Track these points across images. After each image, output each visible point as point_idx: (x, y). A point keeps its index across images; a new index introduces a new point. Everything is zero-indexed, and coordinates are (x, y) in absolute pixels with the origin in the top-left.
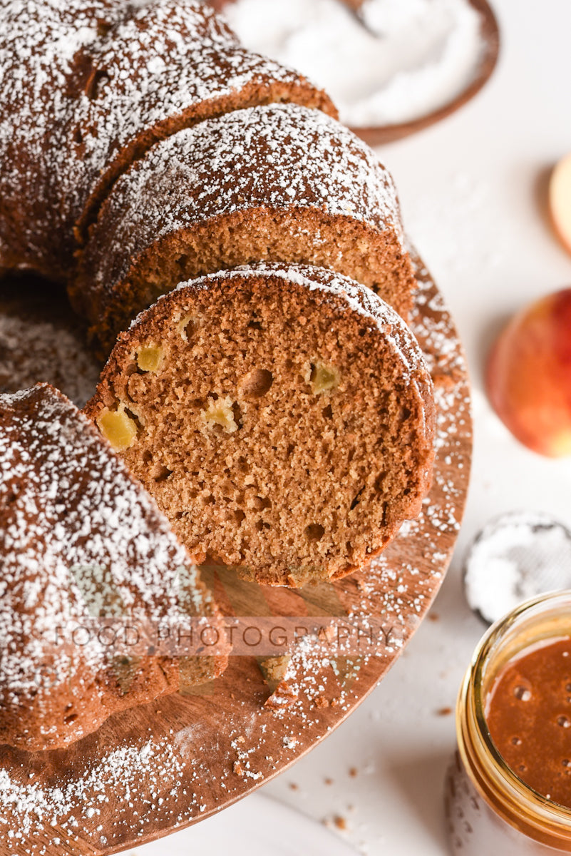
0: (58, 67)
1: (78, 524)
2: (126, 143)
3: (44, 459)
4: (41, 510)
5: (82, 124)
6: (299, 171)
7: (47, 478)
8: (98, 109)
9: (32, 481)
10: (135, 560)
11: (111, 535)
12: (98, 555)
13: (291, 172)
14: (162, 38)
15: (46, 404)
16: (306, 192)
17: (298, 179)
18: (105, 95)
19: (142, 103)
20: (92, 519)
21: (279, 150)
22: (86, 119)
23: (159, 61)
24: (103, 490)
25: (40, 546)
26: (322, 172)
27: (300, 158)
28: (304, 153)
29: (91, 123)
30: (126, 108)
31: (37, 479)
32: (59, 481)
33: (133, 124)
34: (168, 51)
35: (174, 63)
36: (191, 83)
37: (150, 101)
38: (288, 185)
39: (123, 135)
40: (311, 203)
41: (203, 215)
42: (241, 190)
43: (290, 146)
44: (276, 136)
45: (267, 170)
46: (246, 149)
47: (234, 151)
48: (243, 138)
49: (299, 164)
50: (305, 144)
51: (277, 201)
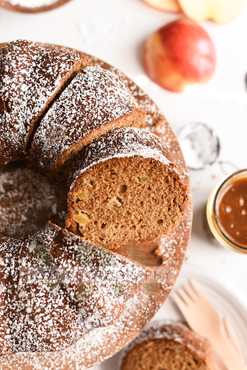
2: (31, 123)
5: (11, 122)
6: (98, 108)
8: (14, 115)
13: (95, 110)
14: (20, 76)
16: (104, 115)
17: (99, 111)
18: (14, 109)
19: (28, 106)
21: (87, 104)
23: (24, 85)
26: (105, 103)
27: (96, 103)
28: (96, 100)
29: (14, 120)
30: (23, 110)
34: (25, 79)
35: (30, 83)
37: (31, 104)
38: (97, 116)
39: (28, 120)
40: (108, 118)
41: (74, 141)
42: (83, 126)
43: (90, 100)
44: (83, 98)
45: (88, 115)
46: (77, 110)
47: (73, 113)
48: (73, 105)
49: (96, 106)
50: (94, 95)
51: (97, 124)
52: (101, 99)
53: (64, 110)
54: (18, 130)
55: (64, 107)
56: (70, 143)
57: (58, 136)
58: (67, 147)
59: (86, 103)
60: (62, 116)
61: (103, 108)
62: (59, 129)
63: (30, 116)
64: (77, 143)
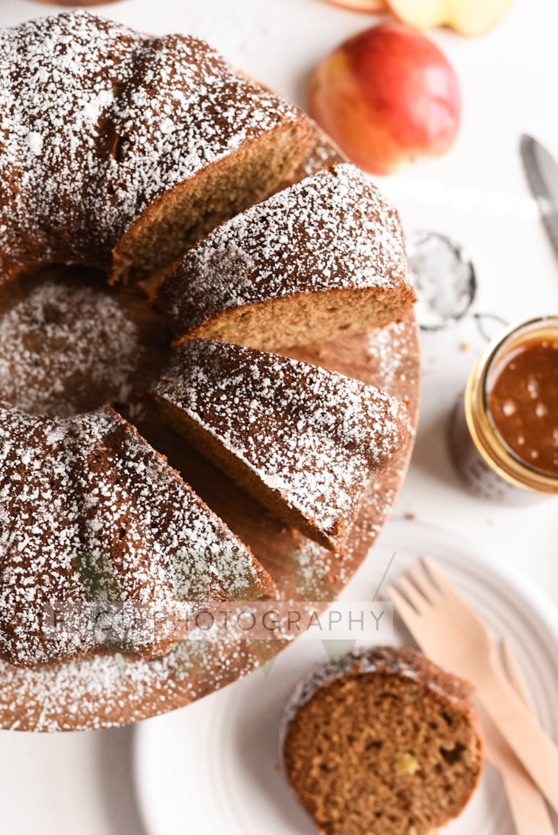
0: (87, 131)
1: (169, 541)
2: (151, 198)
3: (137, 494)
4: (142, 535)
5: (113, 181)
6: (332, 253)
7: (142, 509)
8: (125, 169)
9: (133, 514)
10: (211, 559)
11: (193, 546)
12: (185, 558)
13: (325, 255)
14: (169, 101)
15: (129, 444)
16: (338, 271)
17: (332, 260)
18: (130, 158)
19: (160, 163)
20: (178, 536)
21: (315, 236)
22: (116, 178)
23: (169, 121)
24: (184, 516)
25: (146, 562)
26: (349, 249)
27: (332, 240)
28: (334, 234)
29: (121, 181)
30: (147, 167)
31: (136, 512)
32: (151, 511)
33: (154, 181)
34: (174, 110)
35: (181, 122)
36: (198, 145)
37: (167, 163)
38: (325, 267)
39: (148, 191)
40: (343, 281)
41: (260, 296)
42: (289, 275)
43: (324, 230)
44: (312, 220)
45: (307, 257)
46: (290, 239)
47: (280, 241)
48: (286, 227)
49: (331, 247)
50: (335, 226)
51: (317, 283)
52: (345, 239)
53: (265, 229)
54: (121, 204)
55: (268, 223)
56: (249, 297)
57: (233, 274)
58: (240, 301)
59: (313, 232)
60: (257, 238)
61: (341, 258)
62: (239, 260)
63: (156, 184)
64: (262, 302)
